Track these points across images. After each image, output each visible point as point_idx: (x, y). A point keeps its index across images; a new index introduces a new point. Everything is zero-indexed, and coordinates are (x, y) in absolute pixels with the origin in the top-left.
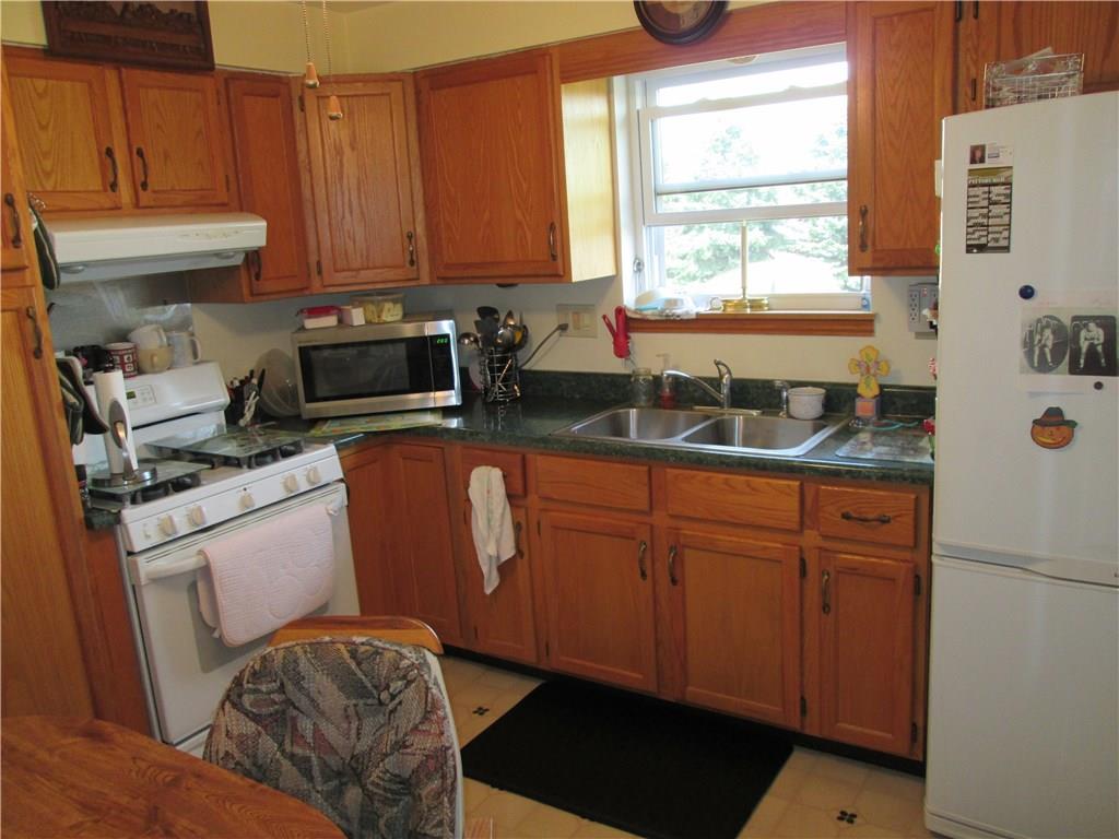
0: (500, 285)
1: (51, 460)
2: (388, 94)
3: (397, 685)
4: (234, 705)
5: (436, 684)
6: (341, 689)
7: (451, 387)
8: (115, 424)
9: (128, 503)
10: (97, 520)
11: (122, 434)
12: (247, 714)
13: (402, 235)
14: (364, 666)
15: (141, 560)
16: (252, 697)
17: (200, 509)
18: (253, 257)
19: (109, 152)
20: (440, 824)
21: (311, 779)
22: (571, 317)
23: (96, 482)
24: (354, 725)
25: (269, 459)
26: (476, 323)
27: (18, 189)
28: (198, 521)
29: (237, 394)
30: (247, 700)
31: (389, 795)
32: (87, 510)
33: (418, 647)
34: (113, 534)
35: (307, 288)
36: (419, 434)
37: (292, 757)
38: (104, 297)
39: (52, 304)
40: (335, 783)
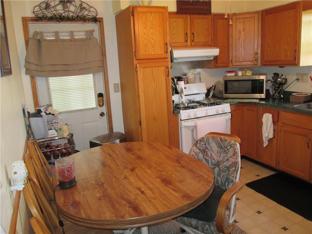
0: (279, 67)
1: (168, 98)
2: (254, 17)
3: (229, 147)
4: (195, 146)
5: (238, 149)
6: (217, 146)
7: (263, 93)
8: (181, 92)
9: (182, 110)
10: (175, 112)
11: (182, 95)
12: (198, 148)
13: (254, 53)
14: (223, 142)
15: (183, 122)
16: (199, 145)
17: (196, 113)
18: (216, 58)
19: (187, 34)
20: (233, 177)
21: (209, 164)
22: (300, 76)
23: (176, 104)
24: (219, 155)
25: (213, 105)
26: (272, 77)
27: (168, 42)
28: (196, 116)
29: (209, 91)
30: (198, 145)
31: (224, 170)
32: (174, 110)
33: (235, 141)
34: (178, 116)
35: (228, 66)
36: (252, 104)
37: (205, 159)
38: (182, 66)
39: (172, 67)
40: (214, 166)
